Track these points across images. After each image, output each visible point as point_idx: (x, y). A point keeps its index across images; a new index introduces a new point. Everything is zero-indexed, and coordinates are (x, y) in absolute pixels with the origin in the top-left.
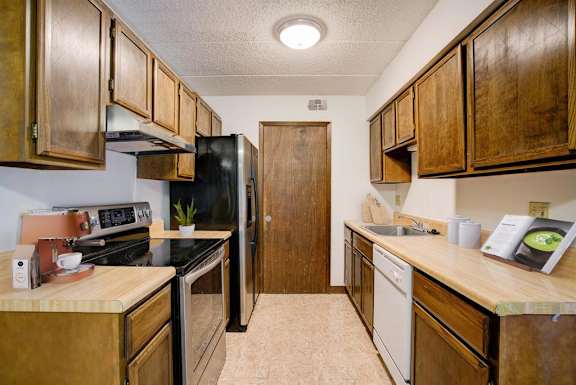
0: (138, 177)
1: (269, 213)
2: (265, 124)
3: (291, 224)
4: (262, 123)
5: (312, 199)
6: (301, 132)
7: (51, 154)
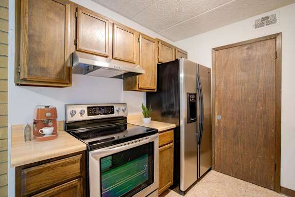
0: (124, 90)
1: (220, 113)
2: (215, 49)
3: (238, 123)
4: (214, 49)
5: (259, 104)
6: (247, 49)
7: (28, 79)
